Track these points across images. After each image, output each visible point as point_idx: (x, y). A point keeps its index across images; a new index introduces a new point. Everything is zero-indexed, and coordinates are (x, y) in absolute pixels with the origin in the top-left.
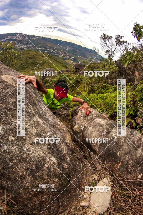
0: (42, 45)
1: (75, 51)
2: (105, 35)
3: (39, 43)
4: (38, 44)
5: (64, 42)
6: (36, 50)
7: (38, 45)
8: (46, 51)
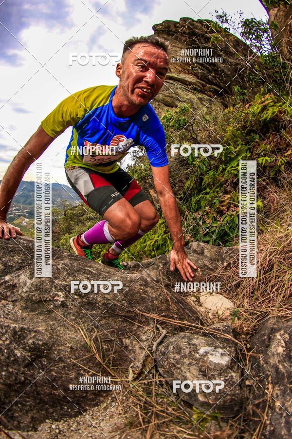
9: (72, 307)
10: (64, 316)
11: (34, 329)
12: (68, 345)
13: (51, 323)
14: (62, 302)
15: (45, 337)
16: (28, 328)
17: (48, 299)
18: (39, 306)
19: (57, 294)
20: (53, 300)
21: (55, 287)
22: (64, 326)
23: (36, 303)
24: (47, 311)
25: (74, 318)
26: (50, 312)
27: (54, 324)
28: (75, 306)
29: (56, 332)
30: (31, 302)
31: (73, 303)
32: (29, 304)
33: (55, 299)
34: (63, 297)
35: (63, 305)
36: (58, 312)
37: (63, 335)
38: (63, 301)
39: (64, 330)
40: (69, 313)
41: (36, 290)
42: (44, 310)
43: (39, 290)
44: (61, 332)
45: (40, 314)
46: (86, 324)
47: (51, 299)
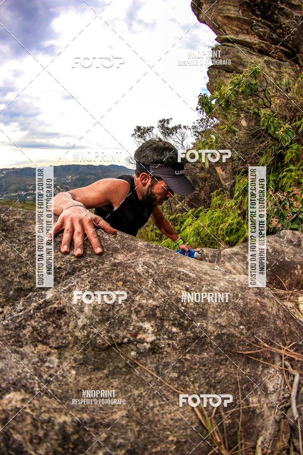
0: (18, 185)
1: (84, 179)
2: (139, 128)
3: (11, 184)
4: (9, 186)
5: (58, 168)
6: (9, 200)
7: (9, 189)
8: (28, 197)
9: (169, 350)
10: (158, 373)
11: (104, 418)
12: (171, 438)
13: (136, 393)
14: (152, 343)
15: (130, 434)
16: (93, 420)
17: (126, 340)
18: (110, 357)
19: (142, 327)
20: (135, 341)
21: (137, 312)
22: (161, 397)
23: (104, 350)
24: (126, 365)
25: (176, 375)
26: (130, 367)
27: (140, 395)
28: (174, 349)
29: (147, 414)
30: (93, 350)
31: (170, 342)
32: (90, 353)
33: (139, 337)
34: (153, 332)
35: (155, 349)
36: (145, 364)
37: (160, 416)
38: (154, 341)
39: (160, 405)
40: (166, 365)
41: (102, 322)
42: (120, 365)
43: (107, 320)
44: (156, 410)
45: (113, 374)
46: (197, 385)
47: (132, 339)
